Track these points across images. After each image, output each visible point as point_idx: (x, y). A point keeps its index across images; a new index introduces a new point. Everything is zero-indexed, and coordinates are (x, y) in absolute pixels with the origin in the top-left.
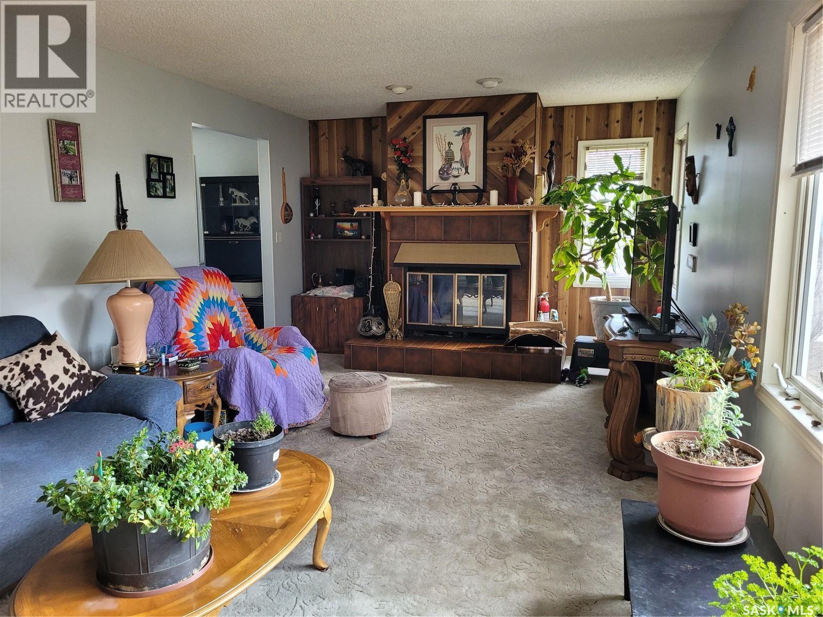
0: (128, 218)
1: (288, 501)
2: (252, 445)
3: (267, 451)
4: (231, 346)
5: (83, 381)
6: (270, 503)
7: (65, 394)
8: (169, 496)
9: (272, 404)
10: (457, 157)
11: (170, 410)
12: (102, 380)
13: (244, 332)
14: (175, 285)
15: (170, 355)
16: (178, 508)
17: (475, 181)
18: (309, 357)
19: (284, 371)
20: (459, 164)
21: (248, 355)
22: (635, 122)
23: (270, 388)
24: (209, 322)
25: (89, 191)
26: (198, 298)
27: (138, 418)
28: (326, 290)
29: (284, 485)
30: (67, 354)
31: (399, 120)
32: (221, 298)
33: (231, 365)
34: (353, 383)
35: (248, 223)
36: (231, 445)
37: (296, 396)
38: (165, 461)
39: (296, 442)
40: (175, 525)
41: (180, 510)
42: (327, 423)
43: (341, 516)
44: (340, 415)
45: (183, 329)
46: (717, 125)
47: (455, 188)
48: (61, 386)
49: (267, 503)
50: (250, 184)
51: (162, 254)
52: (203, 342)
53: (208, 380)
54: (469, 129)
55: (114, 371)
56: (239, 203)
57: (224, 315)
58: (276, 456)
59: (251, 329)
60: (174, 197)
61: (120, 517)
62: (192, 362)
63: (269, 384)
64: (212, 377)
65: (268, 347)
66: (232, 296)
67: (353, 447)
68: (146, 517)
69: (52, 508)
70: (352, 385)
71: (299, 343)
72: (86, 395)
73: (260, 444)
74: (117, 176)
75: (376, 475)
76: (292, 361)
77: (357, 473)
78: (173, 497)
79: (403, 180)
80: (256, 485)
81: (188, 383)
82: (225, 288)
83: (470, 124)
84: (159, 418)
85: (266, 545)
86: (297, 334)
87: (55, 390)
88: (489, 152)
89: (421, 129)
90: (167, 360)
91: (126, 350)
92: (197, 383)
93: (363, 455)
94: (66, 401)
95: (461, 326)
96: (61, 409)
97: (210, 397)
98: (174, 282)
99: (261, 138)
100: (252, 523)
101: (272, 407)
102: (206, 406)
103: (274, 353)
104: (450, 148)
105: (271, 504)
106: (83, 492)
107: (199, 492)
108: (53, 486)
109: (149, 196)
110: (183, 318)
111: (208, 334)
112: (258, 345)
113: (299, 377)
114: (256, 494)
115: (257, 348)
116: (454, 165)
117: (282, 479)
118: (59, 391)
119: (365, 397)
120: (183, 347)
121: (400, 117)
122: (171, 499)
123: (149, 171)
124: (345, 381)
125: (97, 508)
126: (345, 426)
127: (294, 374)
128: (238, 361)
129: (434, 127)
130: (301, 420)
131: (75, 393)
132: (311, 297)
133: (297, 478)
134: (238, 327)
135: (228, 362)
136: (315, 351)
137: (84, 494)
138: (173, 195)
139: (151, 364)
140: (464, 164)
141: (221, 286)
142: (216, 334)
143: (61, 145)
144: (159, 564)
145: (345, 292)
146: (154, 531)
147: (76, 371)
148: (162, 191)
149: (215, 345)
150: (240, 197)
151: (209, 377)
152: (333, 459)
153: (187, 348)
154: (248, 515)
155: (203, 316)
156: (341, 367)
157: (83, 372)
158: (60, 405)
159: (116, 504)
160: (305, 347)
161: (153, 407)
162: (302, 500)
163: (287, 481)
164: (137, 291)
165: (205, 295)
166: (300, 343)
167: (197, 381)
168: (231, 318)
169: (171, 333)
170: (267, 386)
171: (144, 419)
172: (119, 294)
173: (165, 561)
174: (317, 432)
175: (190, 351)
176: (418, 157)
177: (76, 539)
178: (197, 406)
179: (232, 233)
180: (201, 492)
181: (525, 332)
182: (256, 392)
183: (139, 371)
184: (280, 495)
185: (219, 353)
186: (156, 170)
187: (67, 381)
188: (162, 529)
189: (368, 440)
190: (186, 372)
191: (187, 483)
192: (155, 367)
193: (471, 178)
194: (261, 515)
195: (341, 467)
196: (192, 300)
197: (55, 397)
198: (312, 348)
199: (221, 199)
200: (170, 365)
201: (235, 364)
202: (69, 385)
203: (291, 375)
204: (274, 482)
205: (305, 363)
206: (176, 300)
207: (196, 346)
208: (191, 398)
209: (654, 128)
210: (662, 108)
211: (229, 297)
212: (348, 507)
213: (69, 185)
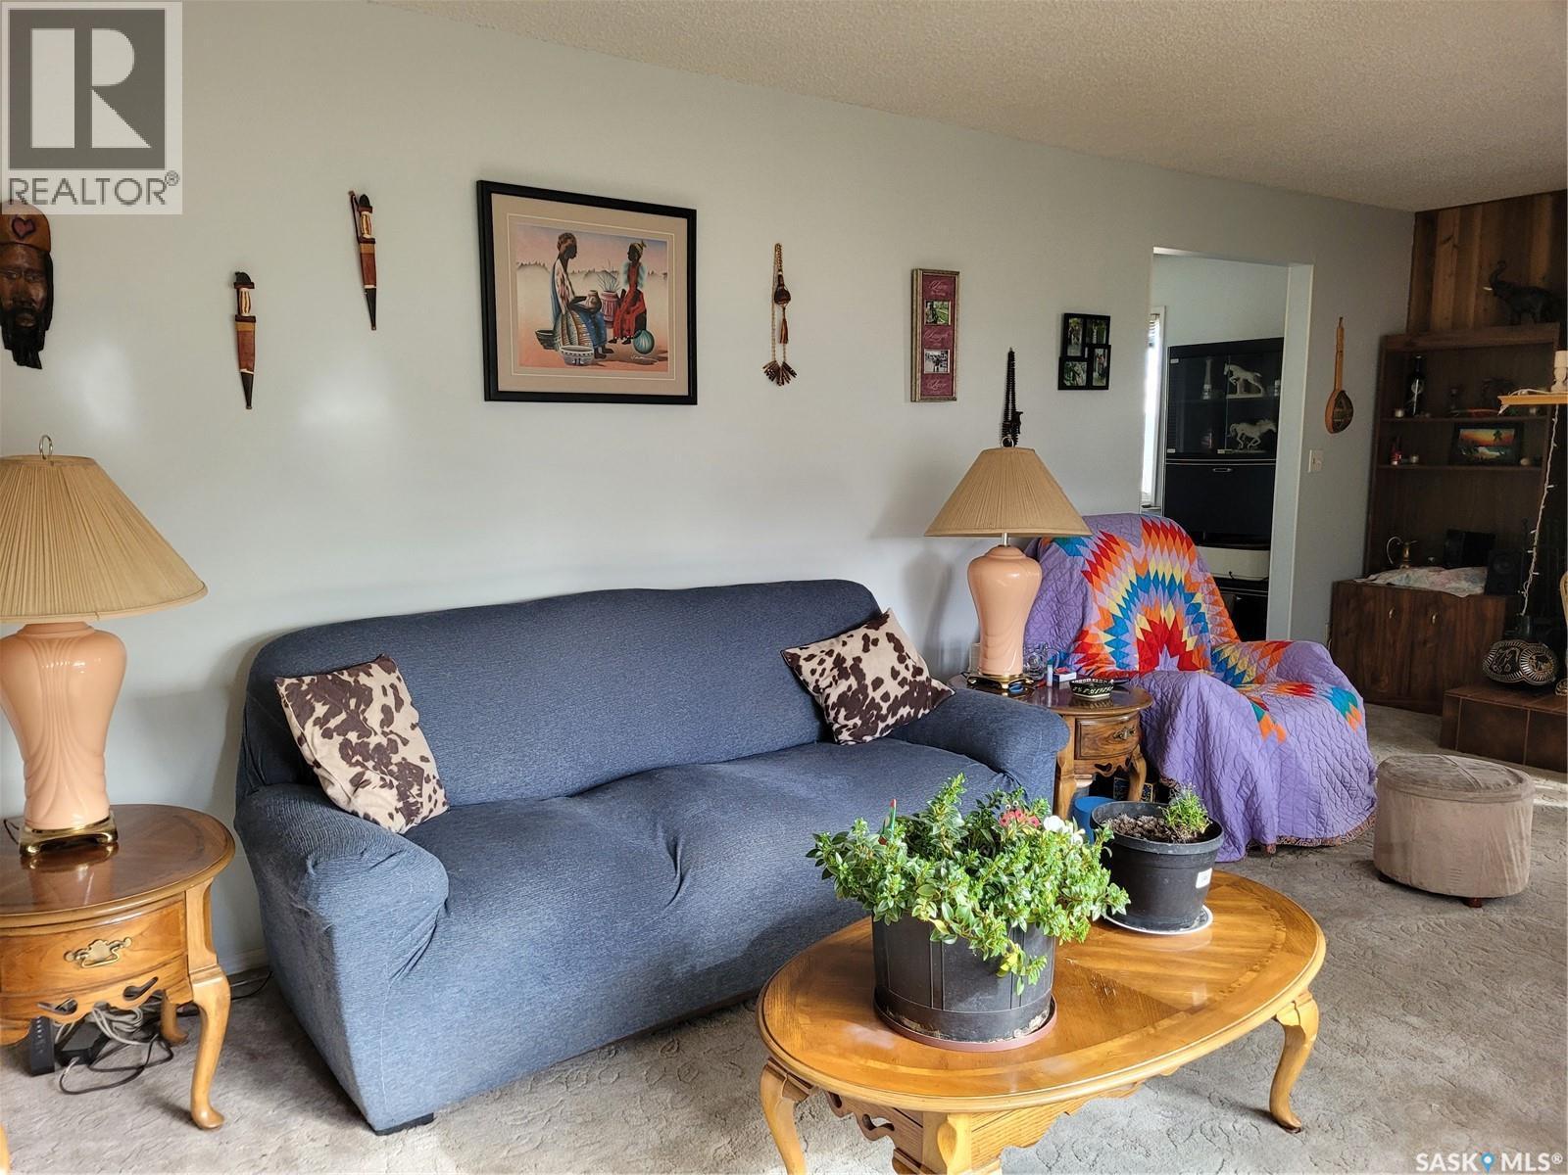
0: (1021, 427)
1: (1215, 969)
2: (1155, 848)
3: (1183, 865)
4: (1182, 666)
5: (917, 693)
6: (1179, 962)
7: (889, 710)
8: (981, 894)
9: (1246, 790)
11: (1045, 763)
12: (945, 697)
13: (1213, 643)
14: (1087, 546)
15: (1064, 669)
16: (992, 915)
18: (1343, 710)
19: (1278, 731)
21: (1207, 688)
23: (1245, 759)
24: (1144, 619)
25: (964, 382)
26: (1126, 573)
27: (991, 768)
28: (1416, 575)
29: (1216, 939)
30: (899, 647)
32: (1172, 575)
33: (1170, 703)
34: (1435, 778)
35: (1254, 432)
36: (1108, 836)
37: (1301, 783)
38: (988, 837)
39: (1289, 874)
40: (981, 941)
41: (993, 919)
42: (1368, 852)
43: (1355, 1041)
44: (1395, 839)
45: (1093, 627)
48: (886, 697)
49: (1174, 961)
50: (1265, 355)
51: (1064, 490)
52: (1128, 655)
53: (1122, 722)
55: (969, 684)
56: (1241, 393)
57: (1174, 608)
58: (1203, 879)
59: (1227, 639)
60: (1106, 387)
61: (903, 905)
62: (1097, 686)
63: (1243, 748)
64: (1130, 719)
65: (1256, 678)
66: (1195, 573)
67: (1417, 913)
68: (940, 916)
69: (822, 868)
70: (1430, 781)
71: (1324, 678)
72: (920, 716)
73: (1171, 849)
74: (1011, 356)
75: (1460, 983)
76: (1301, 711)
77: (1415, 967)
78: (987, 897)
80: (1160, 923)
81: (1084, 723)
82: (1181, 556)
84: (1025, 774)
85: (1152, 1031)
86: (1321, 659)
87: (876, 701)
90: (1056, 677)
91: (990, 652)
92: (1102, 725)
93: (1439, 934)
94: (891, 721)
96: (882, 733)
97: (1125, 754)
98: (1085, 540)
99: (1295, 262)
100: (1136, 985)
101: (1245, 795)
102: (1113, 770)
103: (1263, 693)
105: (1181, 965)
106: (862, 855)
107: (1030, 899)
108: (828, 837)
109: (1062, 386)
110: (1095, 607)
111: (1138, 640)
112: (1237, 672)
113: (1312, 746)
114: (1158, 940)
115: (1232, 678)
117: (1210, 927)
118: (882, 704)
119: (1459, 812)
120: (1090, 659)
122: (983, 899)
123: (1066, 342)
124: (1417, 770)
125: (876, 883)
126: (1406, 864)
127: (1303, 739)
128: (1185, 697)
130: (1308, 832)
131: (904, 711)
132: (1378, 587)
133: (1244, 933)
134: (1201, 632)
135: (1167, 697)
136: (1360, 700)
137: (861, 859)
138: (1104, 384)
139: (1028, 681)
141: (1174, 552)
142: (1154, 641)
143: (927, 310)
144: (960, 1001)
145: (1463, 582)
146: (950, 942)
147: (909, 675)
148: (1084, 376)
149: (1149, 661)
150: (1246, 381)
151: (1126, 718)
152: (1366, 925)
153: (1097, 662)
154: (1133, 972)
155: (1132, 606)
156: (1432, 743)
157: (918, 678)
158: (881, 725)
159: (896, 883)
160: (1338, 688)
161: (1017, 751)
162: (1243, 974)
163: (1225, 933)
164: (1016, 553)
165: (1141, 567)
166: (1327, 679)
167: (1101, 722)
168: (1188, 614)
169: (1071, 631)
170: (1239, 753)
171: (999, 771)
172: (989, 557)
173: (970, 999)
174: (1341, 864)
175: (1100, 668)
177: (861, 932)
178: (1097, 766)
179: (1220, 452)
180: (1033, 900)
182: (1215, 761)
183: (1008, 691)
184: (1201, 954)
185: (1151, 677)
186: (1078, 339)
187: (895, 690)
188: (962, 943)
189: (1458, 906)
190: (1085, 703)
191: (1012, 878)
192: (1034, 688)
194: (1155, 978)
195: (1378, 947)
196: (1115, 576)
197: (875, 713)
198: (1354, 691)
199: (1207, 387)
200: (1061, 688)
201: (1179, 700)
202: (896, 697)
203: (1295, 740)
204: (1196, 927)
205: (1332, 721)
206: (1085, 573)
207: (1112, 659)
208: (1087, 750)
211: (1188, 576)
212: (1376, 1029)
213: (933, 375)
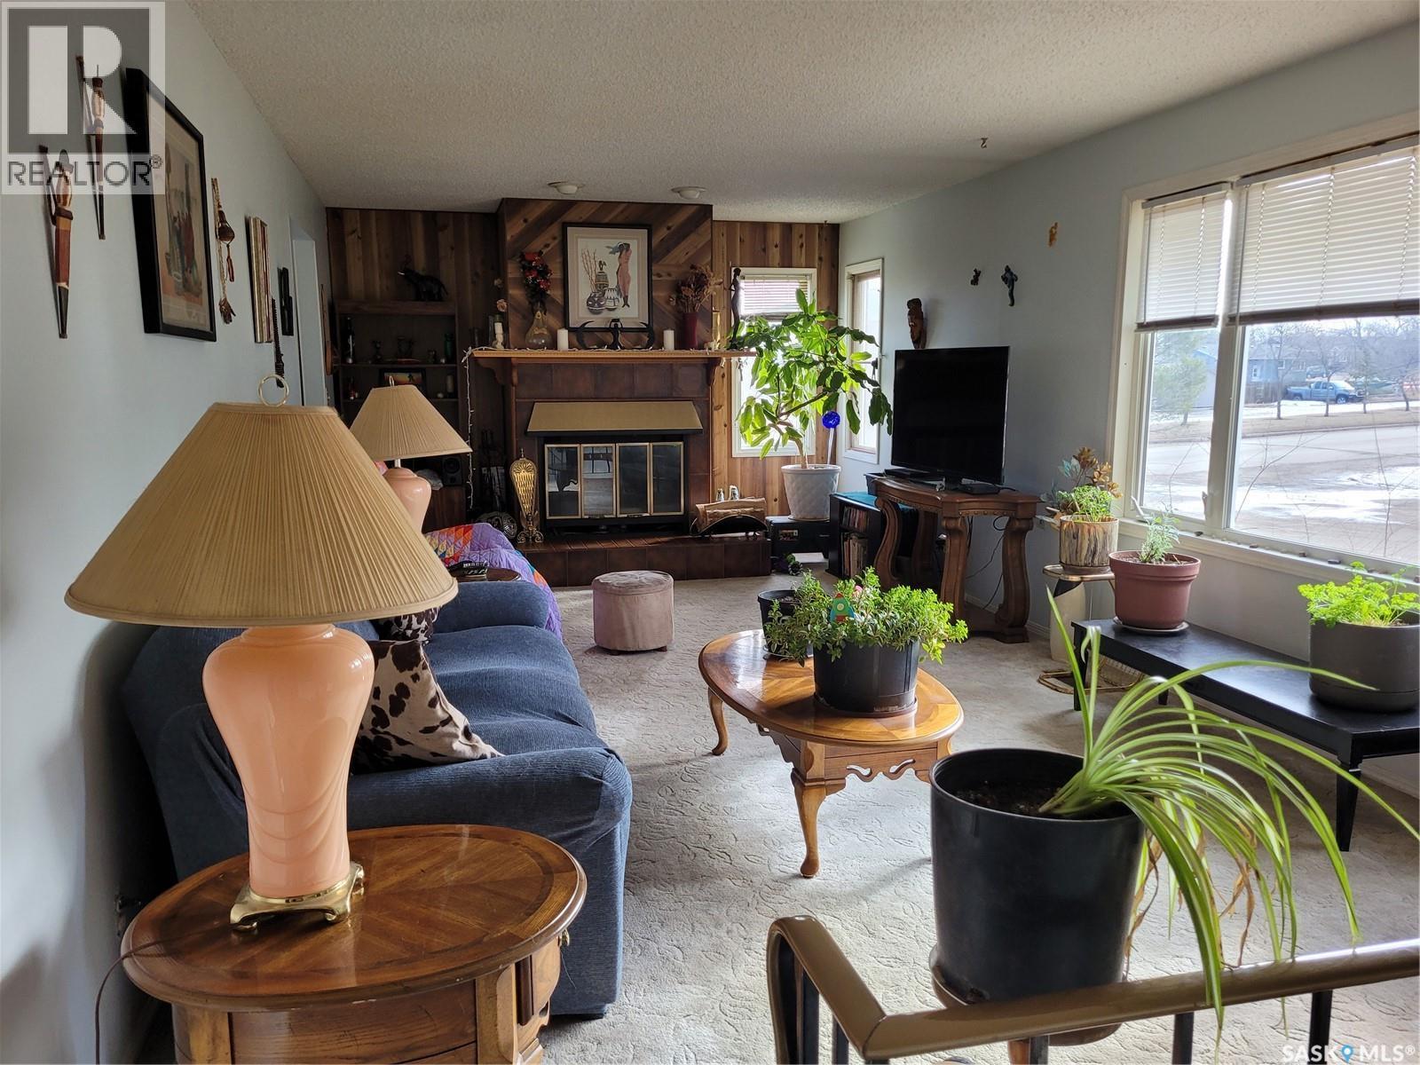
10: (613, 283)
17: (637, 316)
20: (615, 293)
22: (796, 250)
31: (525, 225)
46: (975, 271)
47: (616, 325)
54: (628, 245)
79: (539, 312)
83: (630, 239)
88: (654, 278)
89: (559, 239)
95: (626, 516)
104: (601, 269)
116: (608, 294)
121: (525, 221)
129: (579, 240)
140: (622, 291)
176: (556, 279)
181: (725, 514)
193: (633, 313)
209: (817, 258)
210: (824, 234)
